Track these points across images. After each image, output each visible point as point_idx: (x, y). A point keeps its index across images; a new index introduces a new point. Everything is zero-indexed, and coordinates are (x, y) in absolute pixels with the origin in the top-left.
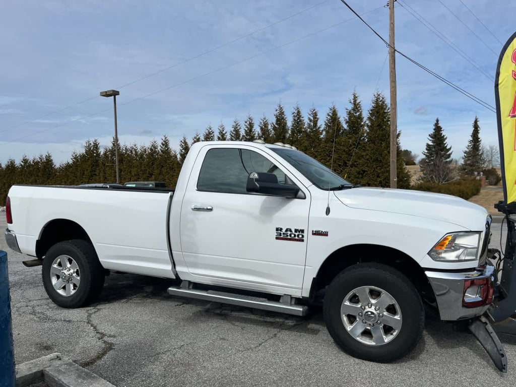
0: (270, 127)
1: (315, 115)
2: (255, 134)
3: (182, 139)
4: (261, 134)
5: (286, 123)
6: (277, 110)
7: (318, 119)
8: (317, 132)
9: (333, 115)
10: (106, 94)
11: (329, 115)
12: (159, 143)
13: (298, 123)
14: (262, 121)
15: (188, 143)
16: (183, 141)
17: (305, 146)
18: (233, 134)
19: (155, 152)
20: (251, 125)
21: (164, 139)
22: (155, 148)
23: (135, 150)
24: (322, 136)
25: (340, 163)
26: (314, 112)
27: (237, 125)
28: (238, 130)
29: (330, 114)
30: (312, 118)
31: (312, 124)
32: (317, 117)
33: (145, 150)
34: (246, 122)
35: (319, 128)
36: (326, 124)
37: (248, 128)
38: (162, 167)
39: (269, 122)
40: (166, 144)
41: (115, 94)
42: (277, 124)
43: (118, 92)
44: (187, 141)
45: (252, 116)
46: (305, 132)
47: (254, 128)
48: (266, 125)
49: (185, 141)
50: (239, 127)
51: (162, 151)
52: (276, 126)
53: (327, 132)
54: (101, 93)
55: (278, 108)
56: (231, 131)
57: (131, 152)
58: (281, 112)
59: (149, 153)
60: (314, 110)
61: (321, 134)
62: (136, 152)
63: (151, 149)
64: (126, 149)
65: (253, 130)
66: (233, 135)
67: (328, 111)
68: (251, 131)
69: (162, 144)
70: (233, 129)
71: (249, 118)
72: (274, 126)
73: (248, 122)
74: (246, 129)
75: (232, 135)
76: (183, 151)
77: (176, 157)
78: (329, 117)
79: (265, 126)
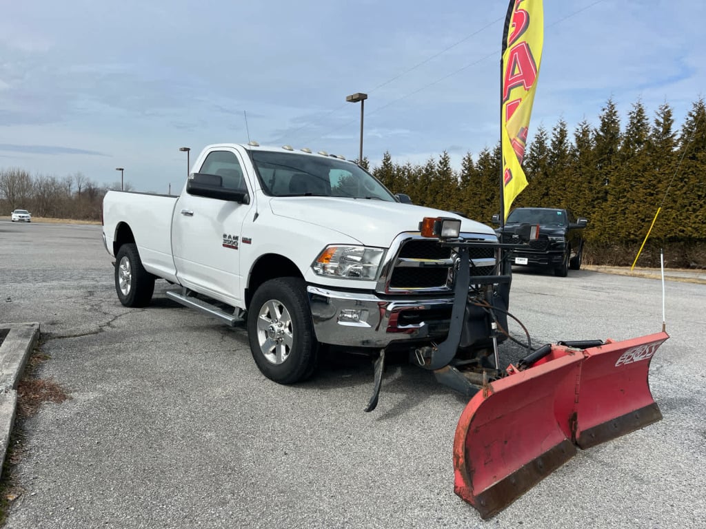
0: (590, 136)
1: (667, 116)
2: (567, 147)
3: (465, 156)
4: (576, 147)
5: (618, 130)
6: (604, 110)
7: (673, 121)
8: (668, 143)
9: (699, 115)
10: (353, 99)
11: (691, 115)
12: (437, 161)
13: (637, 129)
14: (579, 127)
15: (473, 161)
16: (466, 158)
17: (644, 165)
18: (535, 146)
19: (432, 173)
20: (563, 134)
21: (443, 156)
22: (432, 168)
23: (409, 171)
24: (676, 149)
25: (700, 193)
26: (666, 110)
27: (541, 134)
28: (543, 141)
29: (695, 114)
30: (662, 121)
31: (661, 130)
32: (671, 118)
33: (420, 170)
34: (555, 129)
35: (674, 135)
36: (685, 130)
37: (557, 138)
38: (437, 193)
39: (591, 128)
40: (445, 162)
41: (361, 98)
42: (602, 130)
43: (366, 95)
44: (472, 158)
45: (565, 121)
46: (648, 142)
47: (567, 138)
48: (585, 133)
49: (469, 158)
50: (545, 137)
51: (439, 172)
52: (601, 133)
53: (686, 142)
54: (348, 98)
55: (605, 106)
56: (532, 144)
57: (403, 173)
58: (611, 112)
59: (424, 175)
60: (666, 107)
61: (675, 145)
62: (409, 173)
63: (427, 170)
64: (398, 169)
65: (565, 141)
66: (534, 148)
67: (691, 109)
68: (561, 142)
69: (440, 162)
70: (536, 140)
71: (561, 124)
72: (597, 133)
73: (558, 130)
74: (554, 139)
75: (533, 150)
76: (466, 172)
77: (457, 180)
78: (691, 118)
79: (584, 135)
